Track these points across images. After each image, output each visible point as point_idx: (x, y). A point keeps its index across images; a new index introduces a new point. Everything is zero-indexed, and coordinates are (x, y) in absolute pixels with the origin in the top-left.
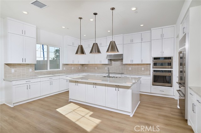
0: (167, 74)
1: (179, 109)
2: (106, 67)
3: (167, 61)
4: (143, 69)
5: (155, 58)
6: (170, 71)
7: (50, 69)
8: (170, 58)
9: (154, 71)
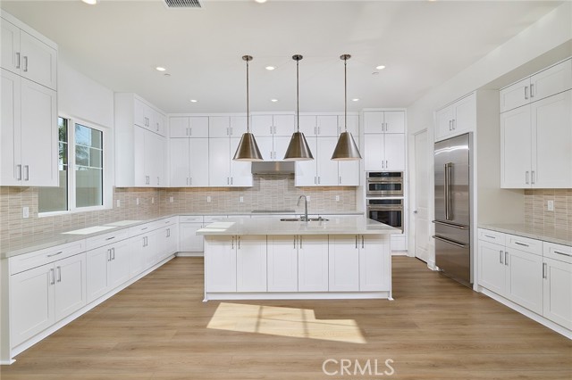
0: (392, 208)
1: (435, 272)
2: (240, 196)
3: (393, 181)
4: (338, 198)
5: (372, 175)
6: (399, 202)
7: (78, 205)
8: (398, 175)
9: (371, 202)
